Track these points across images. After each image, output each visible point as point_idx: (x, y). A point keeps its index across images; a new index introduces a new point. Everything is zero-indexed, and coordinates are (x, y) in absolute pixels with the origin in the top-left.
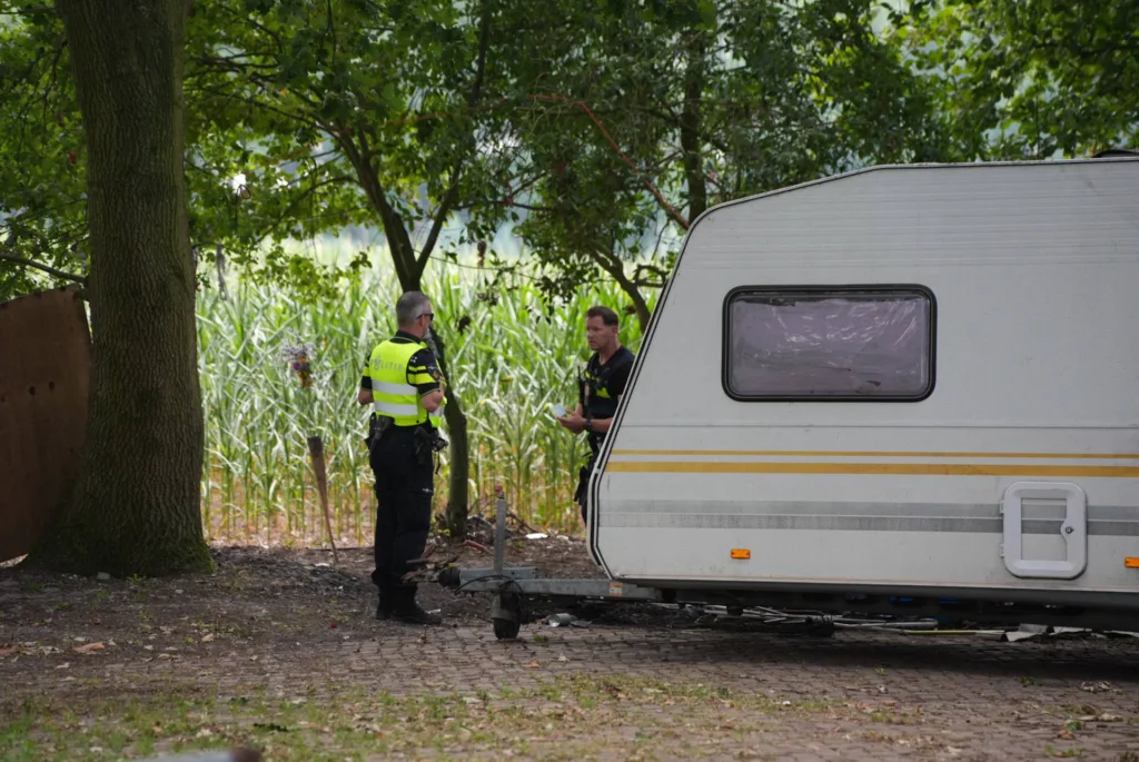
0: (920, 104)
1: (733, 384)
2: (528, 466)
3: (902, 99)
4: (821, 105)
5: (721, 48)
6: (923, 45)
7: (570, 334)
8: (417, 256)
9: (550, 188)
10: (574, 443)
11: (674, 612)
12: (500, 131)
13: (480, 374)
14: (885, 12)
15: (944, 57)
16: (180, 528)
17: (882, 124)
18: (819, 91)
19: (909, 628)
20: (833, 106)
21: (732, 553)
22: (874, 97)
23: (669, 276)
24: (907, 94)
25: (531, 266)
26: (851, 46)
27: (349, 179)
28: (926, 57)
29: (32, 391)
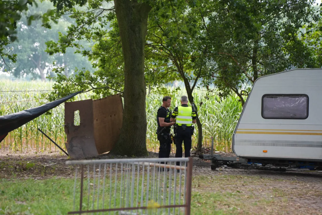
0: (309, 54)
1: (264, 115)
2: (214, 137)
3: (304, 53)
4: (285, 54)
5: (262, 41)
6: (310, 40)
7: (225, 107)
8: (191, 88)
9: (221, 73)
10: (225, 132)
11: (250, 166)
12: (210, 60)
13: (203, 116)
14: (301, 33)
15: (315, 43)
16: (142, 146)
17: (299, 58)
18: (284, 51)
19: (303, 170)
20: (288, 55)
21: (263, 151)
22: (298, 53)
23: (249, 93)
24: (305, 52)
25: (216, 90)
26: (292, 41)
27: (176, 70)
28: (311, 43)
29: (111, 116)
